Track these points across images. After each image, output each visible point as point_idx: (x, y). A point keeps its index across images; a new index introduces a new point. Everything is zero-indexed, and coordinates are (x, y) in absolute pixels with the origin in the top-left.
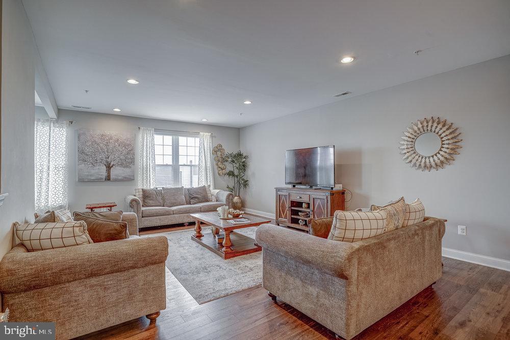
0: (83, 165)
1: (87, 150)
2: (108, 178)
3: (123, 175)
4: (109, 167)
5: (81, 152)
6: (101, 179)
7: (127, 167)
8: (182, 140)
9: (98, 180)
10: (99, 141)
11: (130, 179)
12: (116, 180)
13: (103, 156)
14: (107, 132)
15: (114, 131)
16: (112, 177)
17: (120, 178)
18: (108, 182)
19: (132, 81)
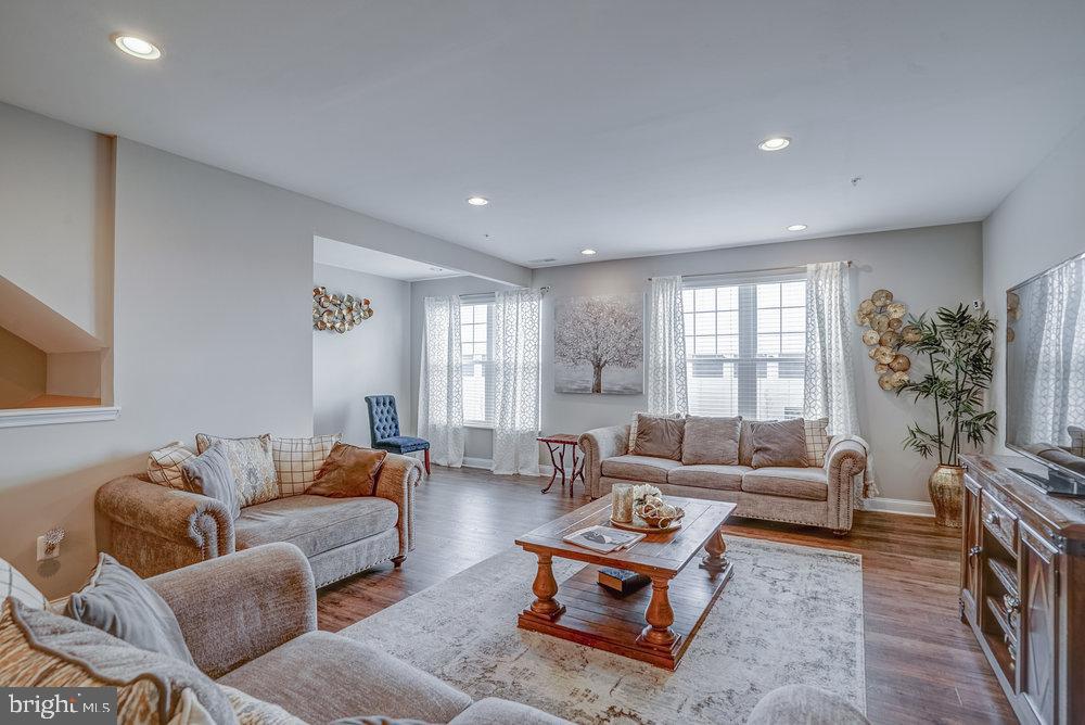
0: (561, 364)
1: (568, 335)
2: (597, 389)
3: (622, 383)
4: (598, 367)
5: (559, 339)
6: (586, 389)
7: (629, 365)
8: (767, 293)
9: (581, 392)
10: (581, 316)
11: (633, 392)
12: (610, 393)
13: (590, 344)
14: (596, 299)
15: (607, 294)
16: (604, 386)
17: (616, 388)
18: (596, 396)
19: (477, 201)
